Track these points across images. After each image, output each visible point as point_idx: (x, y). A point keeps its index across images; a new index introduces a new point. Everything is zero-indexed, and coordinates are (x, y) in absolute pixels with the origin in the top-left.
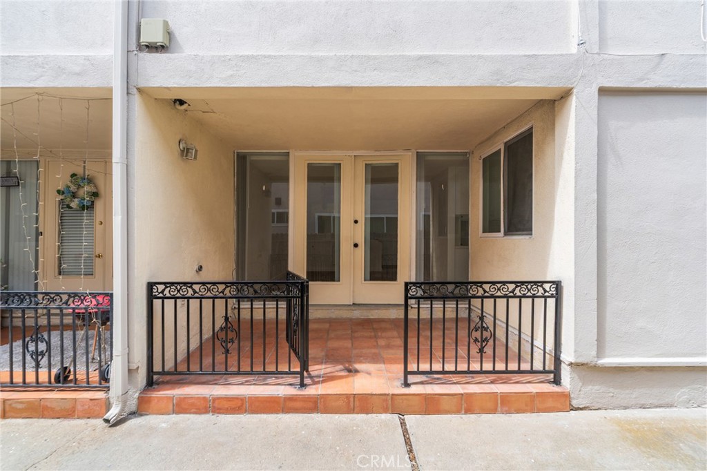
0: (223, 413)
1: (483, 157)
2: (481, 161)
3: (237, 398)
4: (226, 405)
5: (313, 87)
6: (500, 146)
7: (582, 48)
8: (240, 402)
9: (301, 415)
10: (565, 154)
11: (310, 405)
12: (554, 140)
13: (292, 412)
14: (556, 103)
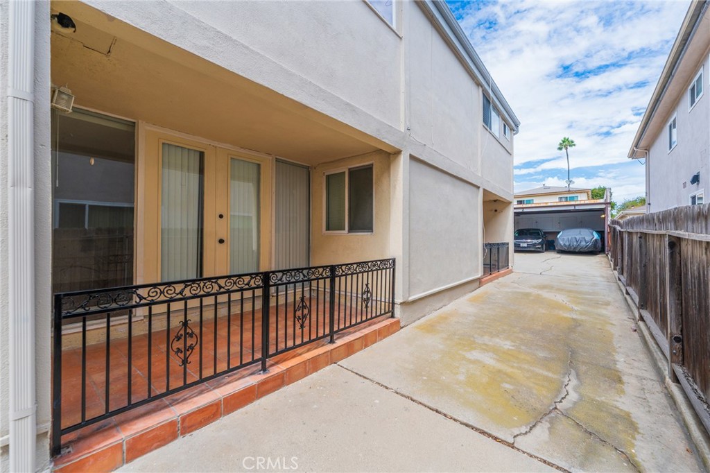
0: (196, 429)
1: (326, 174)
2: (325, 177)
3: (212, 405)
4: (199, 418)
5: (282, 95)
6: (344, 169)
7: (408, 132)
8: (215, 408)
9: (272, 394)
10: (397, 187)
11: (279, 381)
12: (389, 177)
13: (265, 395)
14: (391, 156)
